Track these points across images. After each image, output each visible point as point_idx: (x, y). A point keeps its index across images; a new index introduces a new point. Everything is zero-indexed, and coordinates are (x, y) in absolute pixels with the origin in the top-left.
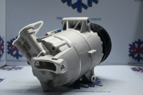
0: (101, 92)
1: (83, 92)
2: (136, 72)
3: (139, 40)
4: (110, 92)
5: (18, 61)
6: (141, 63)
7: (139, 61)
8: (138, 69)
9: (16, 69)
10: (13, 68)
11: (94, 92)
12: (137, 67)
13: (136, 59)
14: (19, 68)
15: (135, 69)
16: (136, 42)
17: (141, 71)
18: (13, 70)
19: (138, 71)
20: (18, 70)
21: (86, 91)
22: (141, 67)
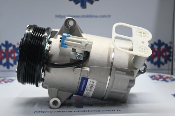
0: (108, 111)
1: (86, 111)
2: (155, 81)
3: (159, 41)
4: (120, 110)
5: (8, 71)
6: (162, 70)
7: (159, 66)
8: (158, 77)
9: (6, 82)
10: (3, 80)
11: (100, 111)
12: (156, 74)
13: (155, 64)
14: (10, 81)
15: (154, 78)
16: (155, 43)
17: (162, 79)
18: (2, 83)
19: (158, 80)
20: (8, 83)
21: (89, 111)
22: (162, 75)
